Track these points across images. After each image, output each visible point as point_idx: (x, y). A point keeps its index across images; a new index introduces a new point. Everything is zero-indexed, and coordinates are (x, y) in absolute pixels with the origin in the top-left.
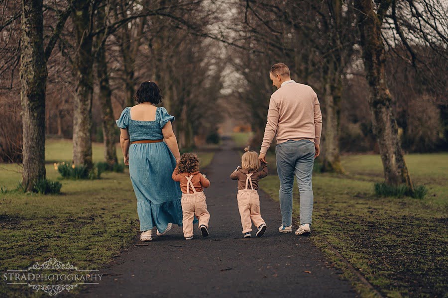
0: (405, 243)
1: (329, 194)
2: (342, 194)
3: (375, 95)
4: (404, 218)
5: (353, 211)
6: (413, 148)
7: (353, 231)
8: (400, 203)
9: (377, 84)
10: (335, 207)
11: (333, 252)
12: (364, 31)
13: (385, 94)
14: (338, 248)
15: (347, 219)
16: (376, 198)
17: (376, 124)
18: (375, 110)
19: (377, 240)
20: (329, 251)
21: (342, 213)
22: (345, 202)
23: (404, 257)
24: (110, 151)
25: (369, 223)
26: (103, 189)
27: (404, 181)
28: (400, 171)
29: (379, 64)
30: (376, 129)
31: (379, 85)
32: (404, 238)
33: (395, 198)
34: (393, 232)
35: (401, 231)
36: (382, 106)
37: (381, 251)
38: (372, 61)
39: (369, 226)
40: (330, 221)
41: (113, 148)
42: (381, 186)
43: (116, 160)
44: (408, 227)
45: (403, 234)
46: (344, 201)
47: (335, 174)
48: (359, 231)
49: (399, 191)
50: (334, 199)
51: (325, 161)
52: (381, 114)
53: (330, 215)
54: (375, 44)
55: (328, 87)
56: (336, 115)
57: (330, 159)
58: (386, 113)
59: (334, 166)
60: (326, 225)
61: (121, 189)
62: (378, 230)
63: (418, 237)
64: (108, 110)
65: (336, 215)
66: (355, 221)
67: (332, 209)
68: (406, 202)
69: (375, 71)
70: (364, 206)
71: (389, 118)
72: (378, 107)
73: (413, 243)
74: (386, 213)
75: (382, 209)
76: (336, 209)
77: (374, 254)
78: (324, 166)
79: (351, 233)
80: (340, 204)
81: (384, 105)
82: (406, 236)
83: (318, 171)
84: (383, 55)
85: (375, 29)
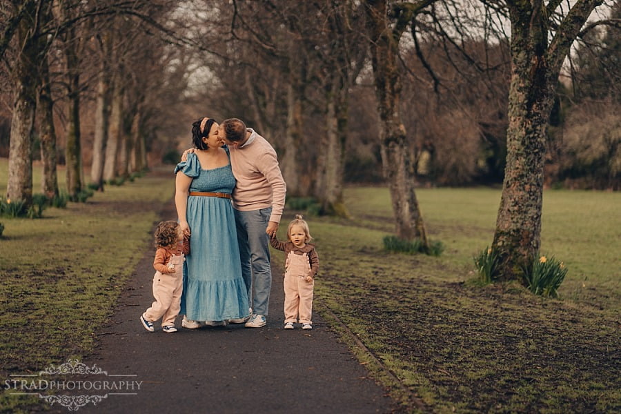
0: (406, 310)
1: (329, 247)
2: (344, 248)
3: (387, 131)
4: (412, 281)
5: (355, 271)
6: (443, 180)
7: (353, 295)
8: (411, 260)
9: (390, 117)
10: (335, 265)
11: (331, 317)
12: (376, 53)
13: (399, 130)
14: (337, 313)
15: (348, 281)
16: (383, 253)
17: (387, 166)
18: (386, 148)
19: (377, 305)
20: (328, 316)
21: (343, 274)
22: (347, 259)
23: (403, 324)
24: (50, 180)
25: (372, 286)
26: (52, 232)
27: (418, 234)
28: (413, 222)
29: (393, 93)
30: (388, 171)
31: (392, 119)
32: (406, 304)
33: (406, 254)
34: (396, 298)
35: (405, 297)
36: (396, 145)
37: (380, 317)
38: (384, 90)
39: (372, 290)
40: (330, 283)
41: (54, 177)
42: (391, 240)
43: (57, 192)
44: (414, 292)
45: (406, 299)
46: (346, 257)
47: (337, 219)
48: (360, 295)
49: (412, 246)
50: (334, 254)
51: (325, 201)
52: (393, 154)
53: (330, 276)
54: (388, 70)
55: (331, 106)
56: (340, 144)
57: (332, 198)
58: (399, 153)
59: (336, 208)
60: (325, 288)
61: (75, 233)
62: (380, 295)
63: (421, 303)
64: (48, 127)
65: (337, 275)
66: (356, 283)
67: (332, 268)
68: (419, 259)
69: (388, 102)
70: (369, 264)
71: (402, 159)
72: (390, 145)
73: (415, 309)
74: (392, 274)
75: (389, 269)
76: (337, 268)
77: (373, 320)
78: (323, 208)
79: (352, 297)
80: (341, 261)
81: (398, 143)
82: (409, 302)
83: (316, 213)
84: (397, 83)
85: (389, 52)
